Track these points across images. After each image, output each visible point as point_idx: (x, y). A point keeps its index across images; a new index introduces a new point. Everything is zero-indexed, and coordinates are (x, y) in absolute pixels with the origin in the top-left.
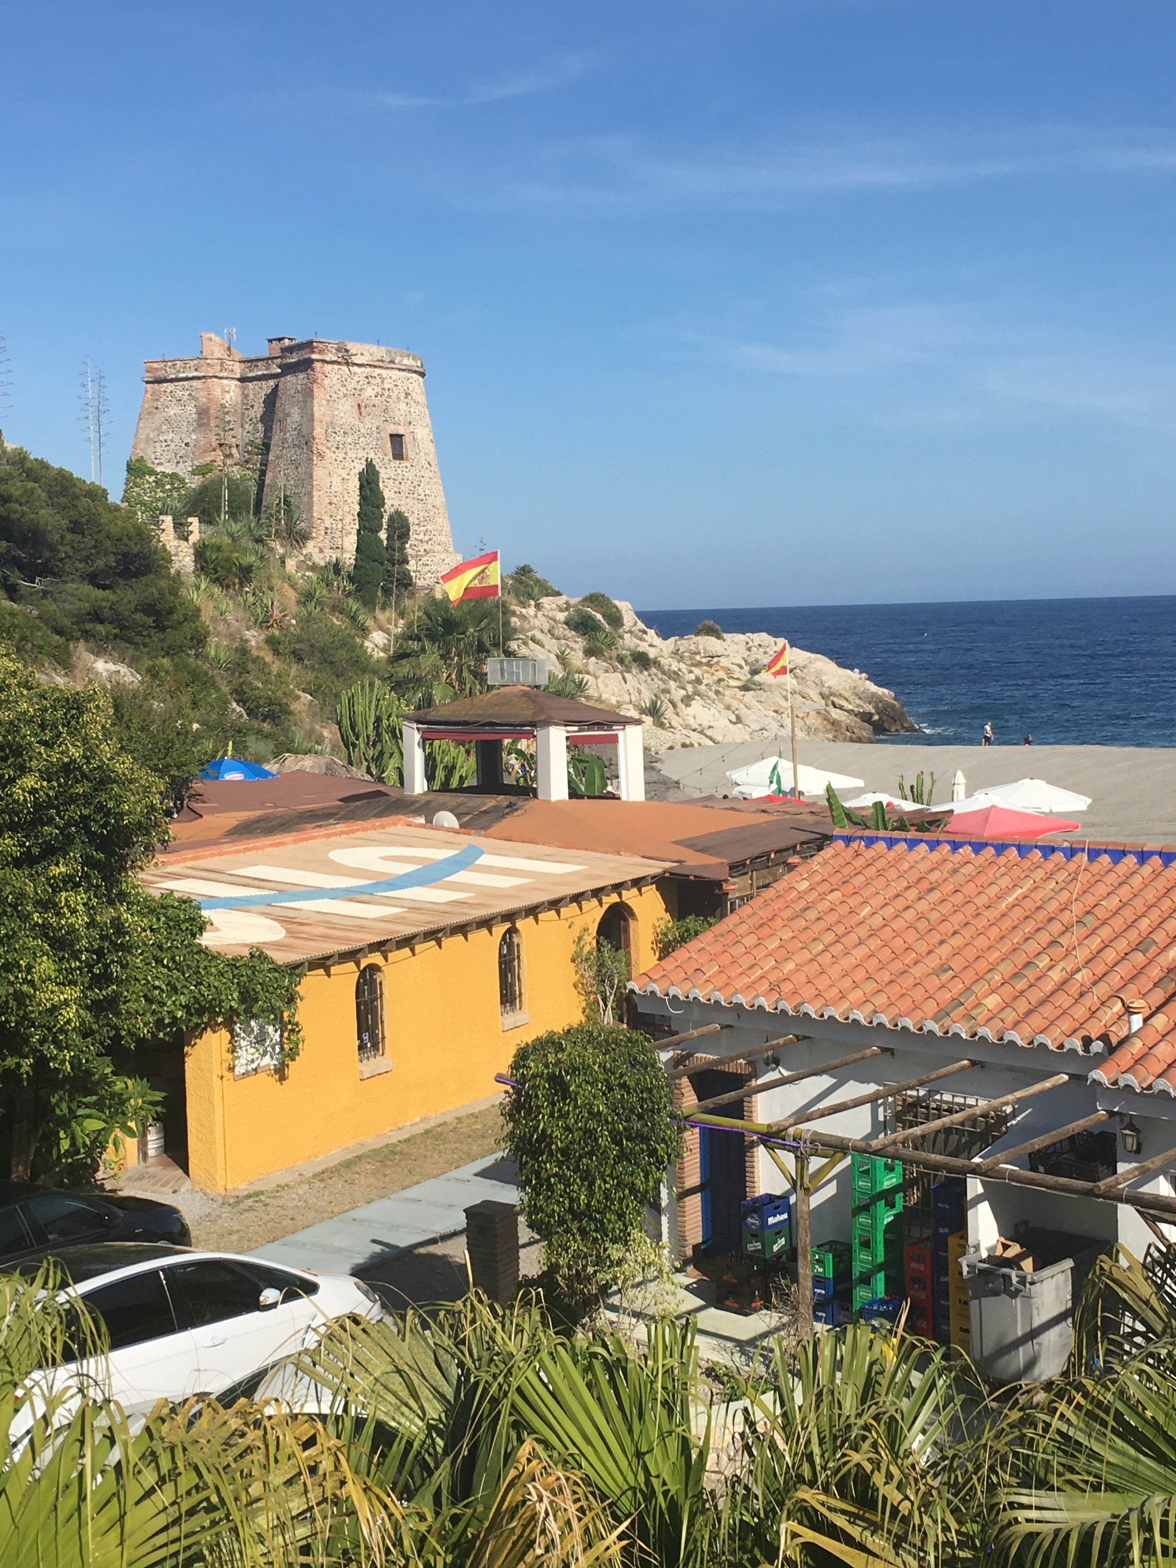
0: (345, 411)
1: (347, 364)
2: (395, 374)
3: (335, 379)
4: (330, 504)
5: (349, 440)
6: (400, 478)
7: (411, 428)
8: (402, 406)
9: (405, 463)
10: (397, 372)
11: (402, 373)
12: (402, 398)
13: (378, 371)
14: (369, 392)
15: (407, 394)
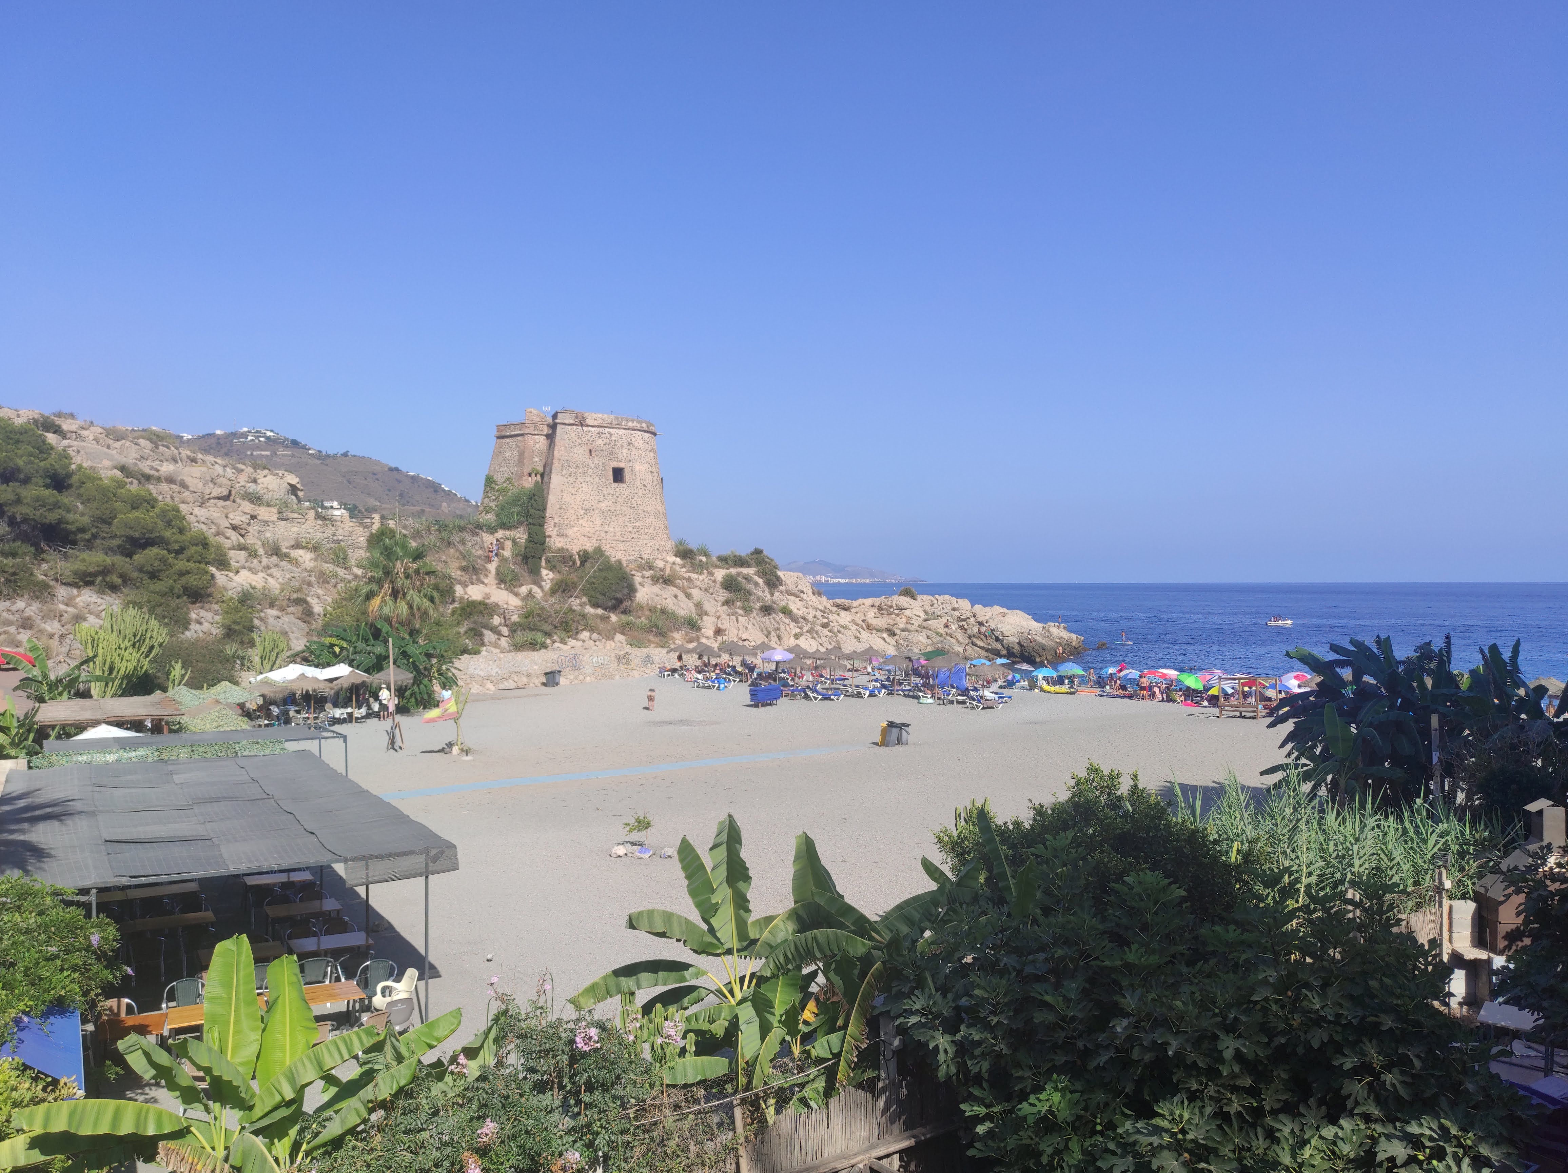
0: (580, 453)
1: (582, 425)
2: (621, 432)
3: (573, 435)
4: (560, 509)
5: (580, 471)
6: (617, 494)
7: (631, 464)
8: (625, 451)
9: (623, 485)
10: (623, 431)
11: (628, 431)
12: (625, 446)
13: (608, 430)
14: (600, 442)
15: (629, 444)
